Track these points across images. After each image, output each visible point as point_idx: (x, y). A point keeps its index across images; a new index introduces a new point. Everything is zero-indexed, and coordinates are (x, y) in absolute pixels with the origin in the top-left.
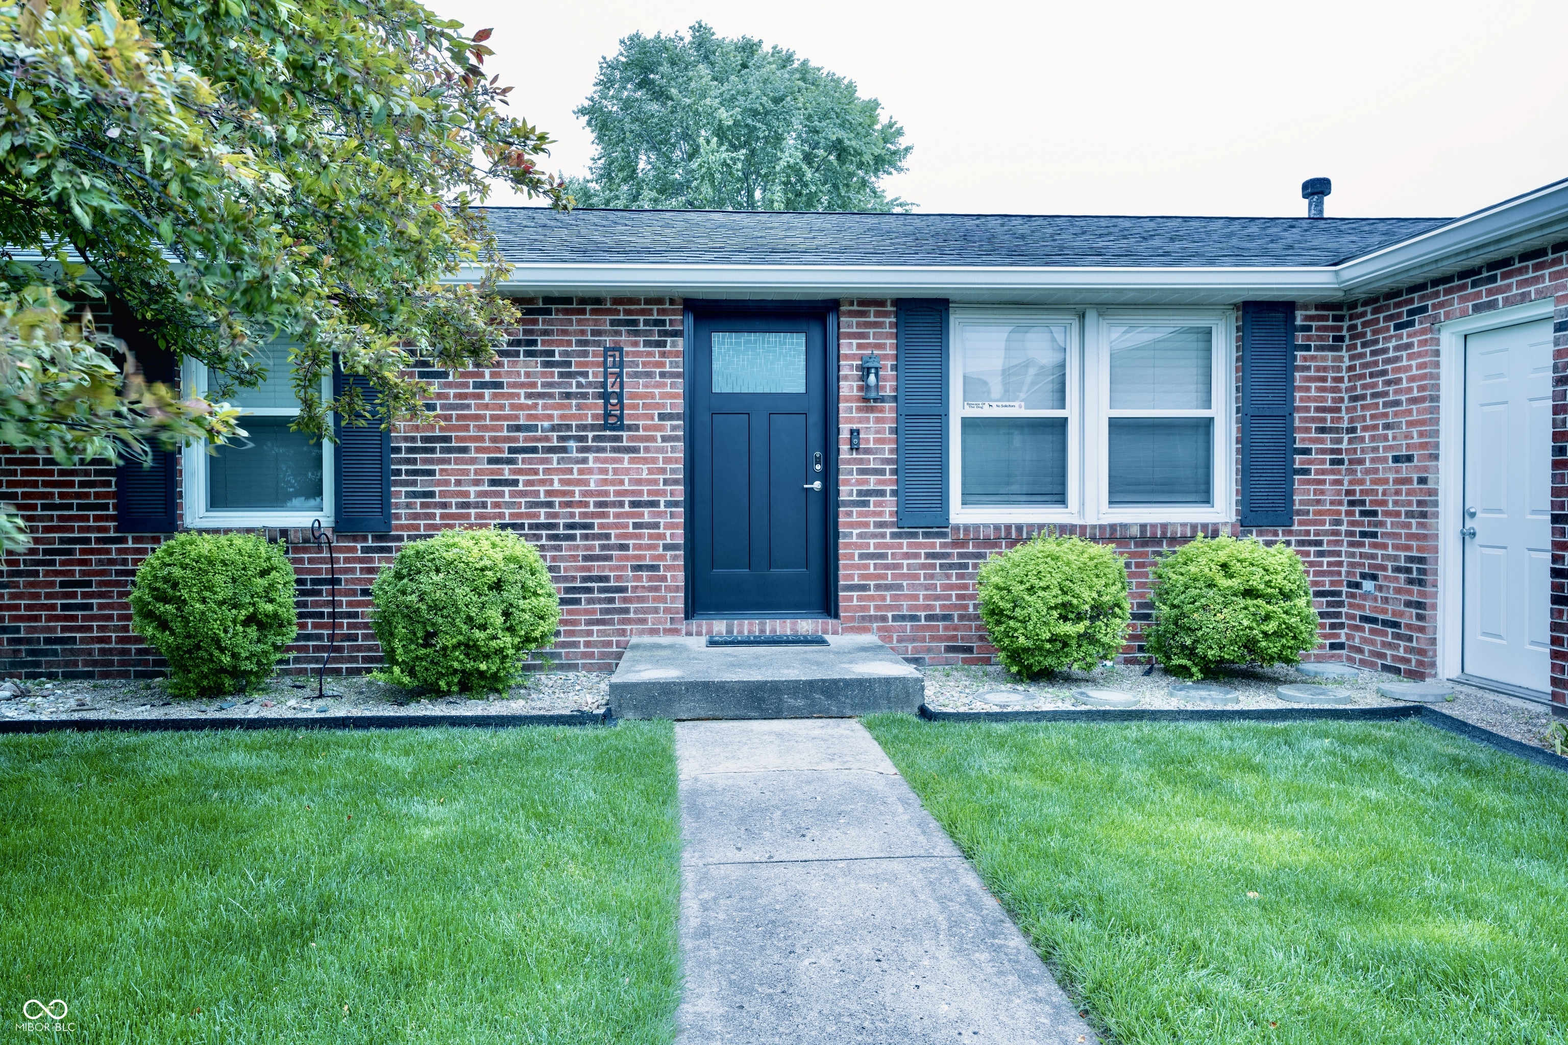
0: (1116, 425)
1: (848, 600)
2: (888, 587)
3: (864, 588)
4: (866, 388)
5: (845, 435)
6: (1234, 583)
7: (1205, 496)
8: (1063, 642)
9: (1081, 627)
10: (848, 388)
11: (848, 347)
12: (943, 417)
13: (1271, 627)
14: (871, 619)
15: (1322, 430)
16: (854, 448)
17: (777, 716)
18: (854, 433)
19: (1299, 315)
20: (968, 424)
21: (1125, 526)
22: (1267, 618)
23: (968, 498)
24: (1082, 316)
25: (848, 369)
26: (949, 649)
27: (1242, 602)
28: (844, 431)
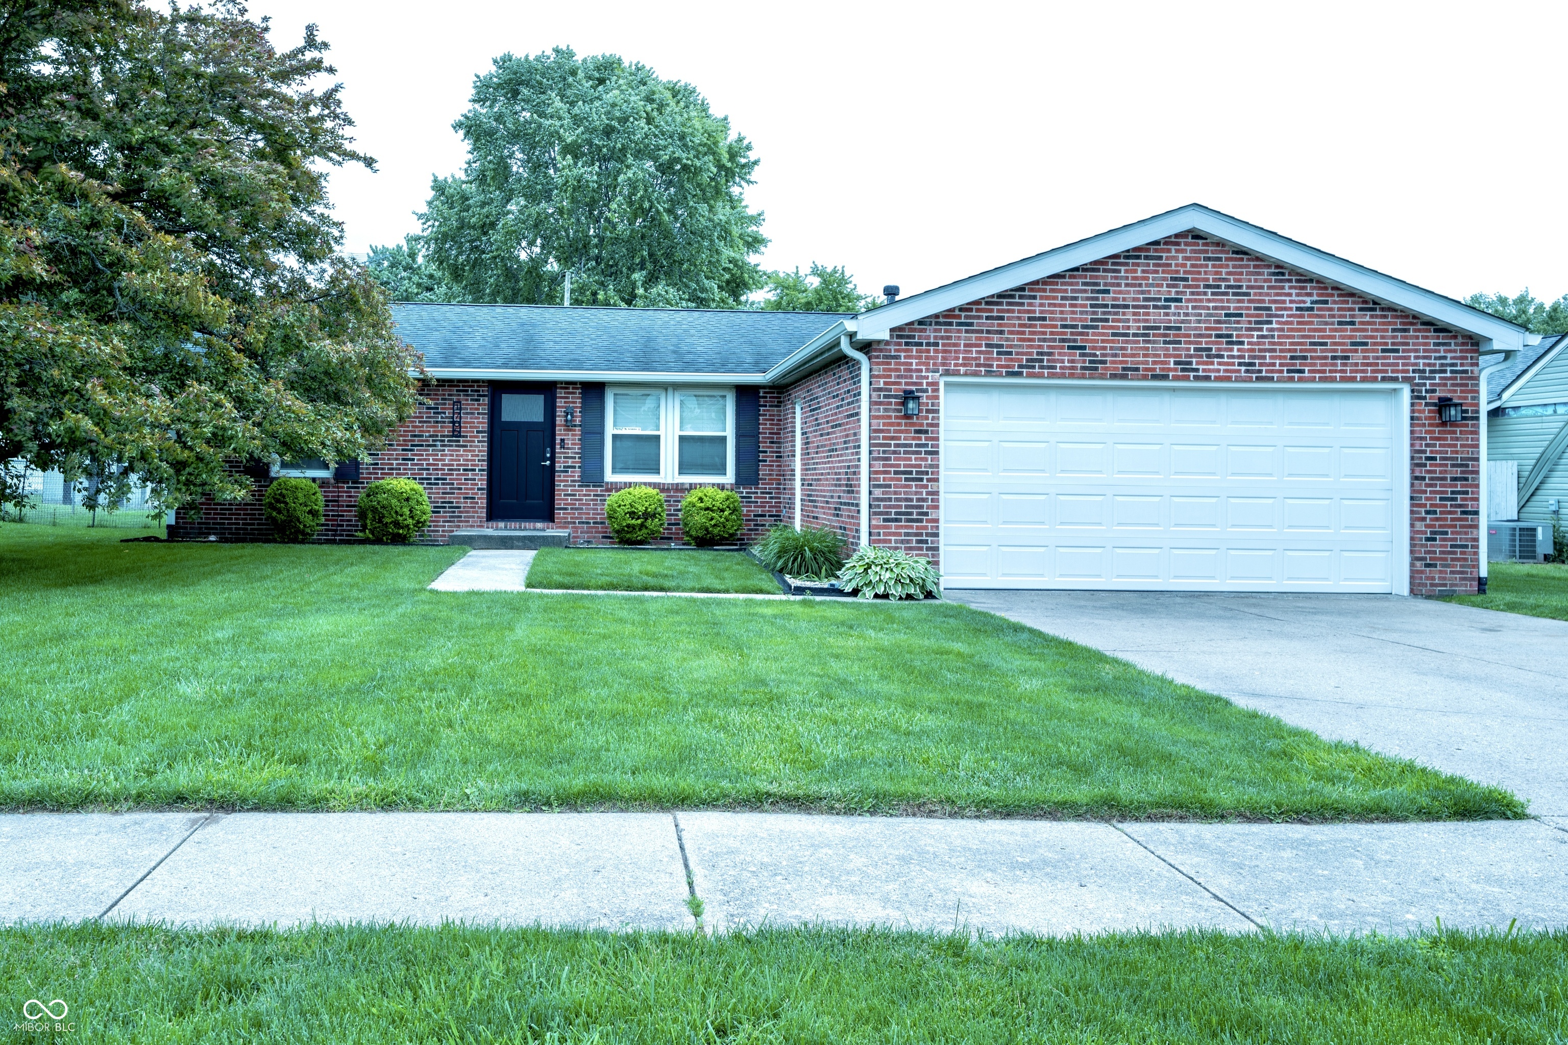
0: (682, 438)
1: (559, 514)
2: (576, 509)
3: (566, 509)
4: (566, 421)
5: (558, 441)
6: (702, 505)
7: (722, 471)
8: (633, 527)
9: (639, 521)
10: (559, 420)
11: (560, 403)
12: (601, 433)
13: (713, 522)
14: (569, 523)
15: (772, 442)
16: (562, 447)
17: (512, 548)
18: (563, 440)
19: (761, 391)
20: (615, 437)
21: (683, 484)
22: (712, 519)
23: (615, 470)
24: (666, 390)
25: (560, 412)
26: (604, 537)
27: (703, 512)
28: (558, 438)
